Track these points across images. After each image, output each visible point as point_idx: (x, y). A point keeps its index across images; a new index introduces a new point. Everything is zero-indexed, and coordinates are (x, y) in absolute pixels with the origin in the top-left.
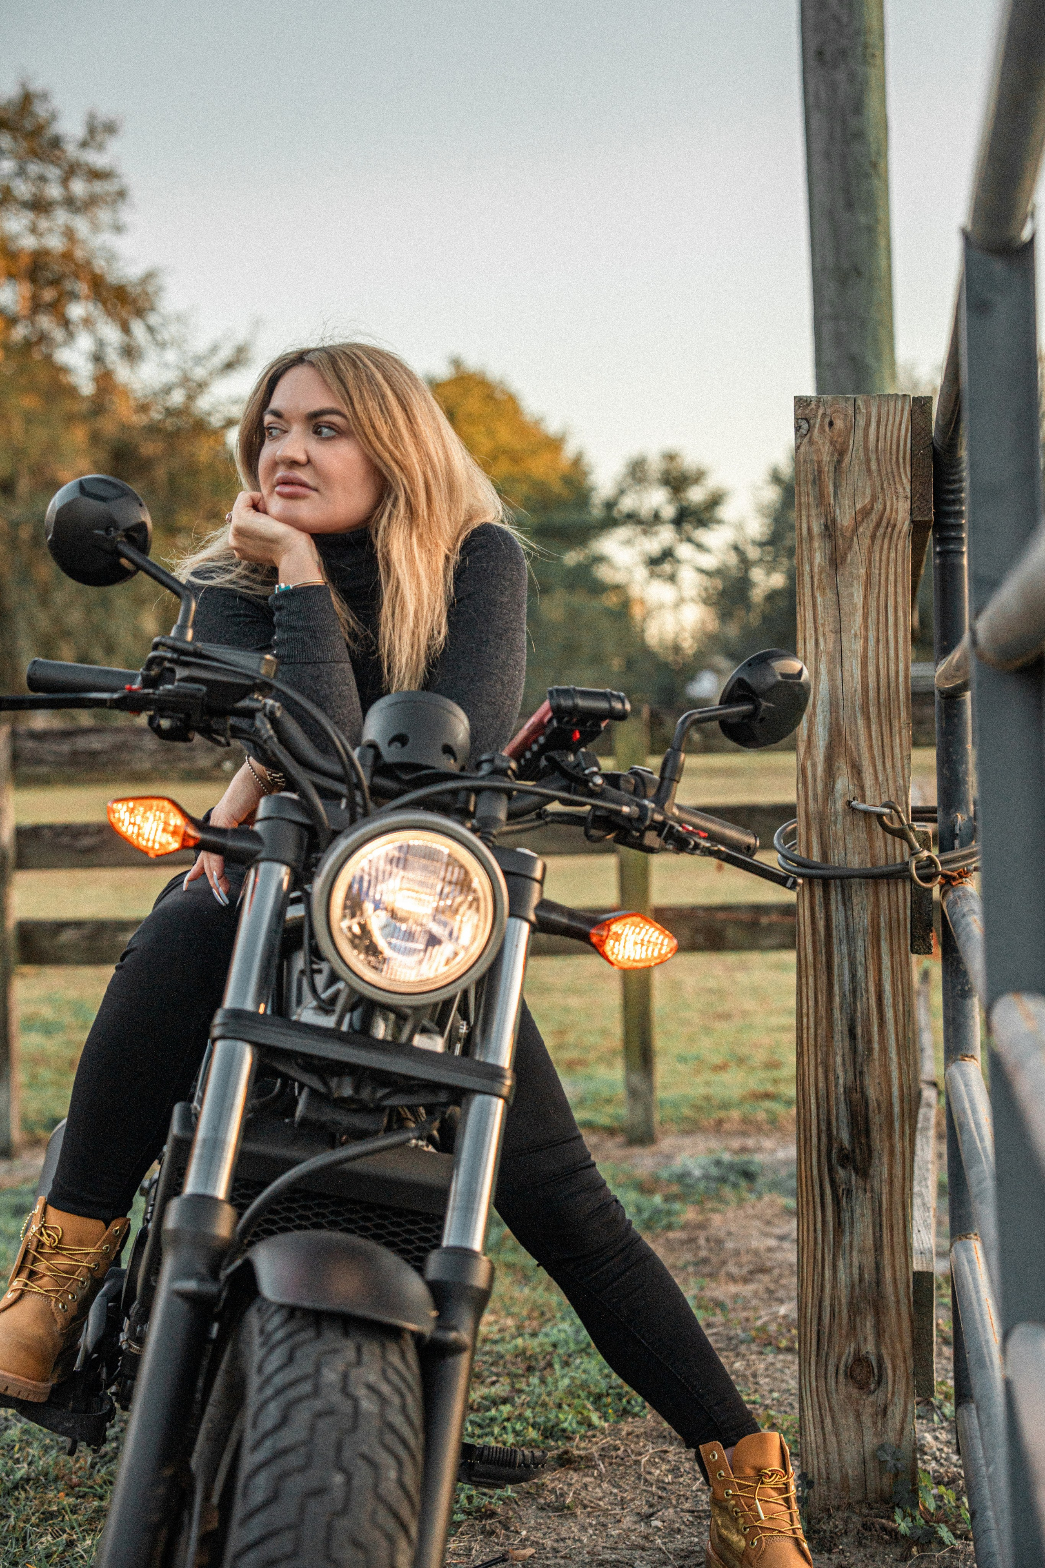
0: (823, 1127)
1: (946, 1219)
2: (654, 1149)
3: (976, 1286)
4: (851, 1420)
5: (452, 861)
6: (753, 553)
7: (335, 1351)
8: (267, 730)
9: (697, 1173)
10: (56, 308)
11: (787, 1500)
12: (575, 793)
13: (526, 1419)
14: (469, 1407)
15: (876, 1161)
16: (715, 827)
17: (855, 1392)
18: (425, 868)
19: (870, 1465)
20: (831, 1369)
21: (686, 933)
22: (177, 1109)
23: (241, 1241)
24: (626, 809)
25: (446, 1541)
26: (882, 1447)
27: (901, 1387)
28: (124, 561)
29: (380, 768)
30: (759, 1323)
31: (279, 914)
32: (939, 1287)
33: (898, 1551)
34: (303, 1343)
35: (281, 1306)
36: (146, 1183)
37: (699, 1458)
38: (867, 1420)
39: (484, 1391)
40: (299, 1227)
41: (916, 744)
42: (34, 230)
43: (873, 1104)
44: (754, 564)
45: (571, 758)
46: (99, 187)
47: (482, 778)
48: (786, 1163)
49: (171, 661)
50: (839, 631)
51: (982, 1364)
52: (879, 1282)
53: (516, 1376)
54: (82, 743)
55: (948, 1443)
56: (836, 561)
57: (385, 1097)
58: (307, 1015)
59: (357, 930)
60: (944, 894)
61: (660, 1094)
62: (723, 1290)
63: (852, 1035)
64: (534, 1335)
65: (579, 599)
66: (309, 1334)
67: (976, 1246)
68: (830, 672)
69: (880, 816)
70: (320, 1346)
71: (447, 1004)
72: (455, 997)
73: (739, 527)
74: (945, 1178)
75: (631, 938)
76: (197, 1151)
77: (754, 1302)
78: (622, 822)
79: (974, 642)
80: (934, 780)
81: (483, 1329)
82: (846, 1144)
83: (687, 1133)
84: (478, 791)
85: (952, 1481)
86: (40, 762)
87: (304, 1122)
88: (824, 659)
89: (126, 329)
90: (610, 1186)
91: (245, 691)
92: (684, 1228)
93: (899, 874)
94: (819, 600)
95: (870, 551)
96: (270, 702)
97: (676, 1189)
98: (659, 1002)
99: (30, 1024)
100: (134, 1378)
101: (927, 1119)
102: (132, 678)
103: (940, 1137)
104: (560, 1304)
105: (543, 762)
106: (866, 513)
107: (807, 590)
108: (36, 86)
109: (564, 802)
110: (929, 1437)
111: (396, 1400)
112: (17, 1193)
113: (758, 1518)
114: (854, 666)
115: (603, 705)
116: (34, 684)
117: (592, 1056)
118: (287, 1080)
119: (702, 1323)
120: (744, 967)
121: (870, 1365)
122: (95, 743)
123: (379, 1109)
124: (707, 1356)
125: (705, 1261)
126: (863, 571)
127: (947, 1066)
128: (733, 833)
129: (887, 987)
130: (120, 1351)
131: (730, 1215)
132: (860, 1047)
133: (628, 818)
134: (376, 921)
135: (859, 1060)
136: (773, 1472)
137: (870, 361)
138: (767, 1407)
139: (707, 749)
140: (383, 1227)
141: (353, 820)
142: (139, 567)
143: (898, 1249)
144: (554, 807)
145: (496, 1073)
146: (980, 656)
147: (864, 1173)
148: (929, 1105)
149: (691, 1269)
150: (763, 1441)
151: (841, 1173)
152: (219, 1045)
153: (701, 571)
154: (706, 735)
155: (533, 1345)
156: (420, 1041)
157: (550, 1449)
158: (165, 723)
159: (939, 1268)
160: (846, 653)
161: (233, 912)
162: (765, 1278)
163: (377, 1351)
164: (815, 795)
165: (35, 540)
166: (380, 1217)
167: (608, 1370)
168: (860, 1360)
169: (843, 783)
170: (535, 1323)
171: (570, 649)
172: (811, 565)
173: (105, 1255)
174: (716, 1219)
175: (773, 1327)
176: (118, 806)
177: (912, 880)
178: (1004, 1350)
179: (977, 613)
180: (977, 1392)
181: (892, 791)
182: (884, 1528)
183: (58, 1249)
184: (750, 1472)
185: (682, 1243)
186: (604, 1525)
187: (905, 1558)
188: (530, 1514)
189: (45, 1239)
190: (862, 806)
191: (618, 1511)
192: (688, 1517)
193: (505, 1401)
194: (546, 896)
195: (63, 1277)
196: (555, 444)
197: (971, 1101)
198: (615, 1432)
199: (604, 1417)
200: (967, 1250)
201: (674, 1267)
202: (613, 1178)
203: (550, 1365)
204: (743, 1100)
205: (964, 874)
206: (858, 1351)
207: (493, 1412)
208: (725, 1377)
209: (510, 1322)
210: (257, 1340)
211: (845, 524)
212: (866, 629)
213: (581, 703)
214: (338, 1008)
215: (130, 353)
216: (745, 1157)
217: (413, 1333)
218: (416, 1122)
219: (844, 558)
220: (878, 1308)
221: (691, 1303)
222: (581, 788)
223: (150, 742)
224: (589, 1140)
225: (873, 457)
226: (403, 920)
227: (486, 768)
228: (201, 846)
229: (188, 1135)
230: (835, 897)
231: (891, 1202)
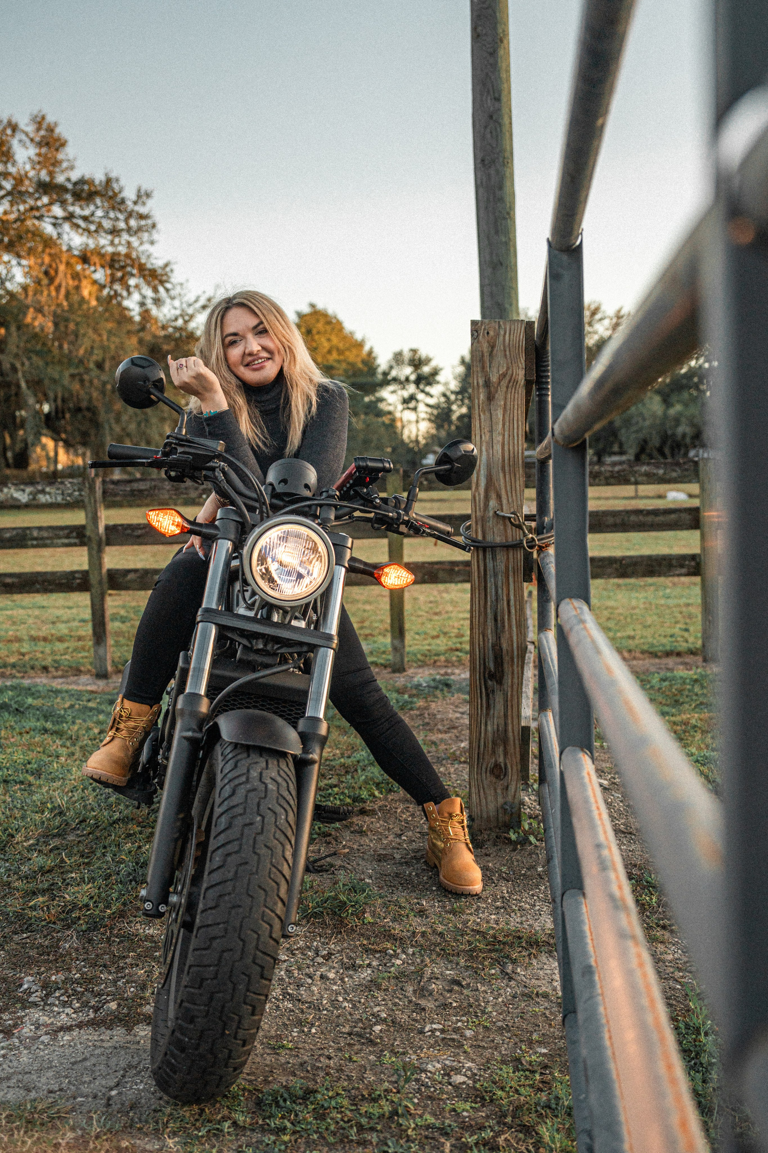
0: (482, 662)
1: (537, 703)
2: (406, 673)
3: (549, 732)
4: (492, 791)
5: (309, 539)
6: (453, 397)
7: (257, 763)
8: (221, 476)
9: (425, 685)
10: (122, 280)
11: (463, 827)
12: (367, 507)
13: (345, 794)
14: (318, 789)
15: (506, 677)
16: (433, 523)
17: (494, 780)
18: (296, 542)
19: (500, 811)
20: (484, 769)
21: (420, 575)
22: (182, 654)
23: (212, 714)
24: (391, 514)
25: (308, 847)
26: (505, 803)
27: (515, 777)
28: (152, 397)
29: (274, 495)
30: (452, 751)
31: (227, 564)
32: (533, 734)
33: (512, 847)
34: (241, 759)
35: (231, 743)
36: (169, 689)
37: (424, 810)
38: (499, 791)
39: (326, 782)
40: (239, 708)
41: (527, 486)
42: (112, 243)
43: (504, 651)
44: (453, 403)
45: (365, 490)
46: (143, 223)
47: (323, 500)
48: (465, 679)
49: (175, 444)
50: (491, 431)
51: (551, 766)
52: (506, 731)
53: (341, 775)
54: (135, 486)
55: (535, 801)
56: (490, 398)
57: (278, 649)
58: (241, 611)
59: (264, 571)
60: (539, 555)
61: (407, 649)
62: (435, 737)
63: (496, 620)
64: (349, 757)
65: (371, 418)
66: (245, 755)
67: (550, 715)
68: (487, 451)
69: (510, 518)
70: (249, 761)
71: (307, 605)
72: (310, 602)
73: (446, 384)
74: (537, 686)
75: (394, 575)
76: (191, 673)
77: (450, 742)
78: (390, 521)
79: (553, 435)
80: (535, 503)
81: (324, 754)
82: (492, 669)
83: (420, 667)
84: (321, 506)
85: (537, 817)
86: (116, 495)
87: (240, 660)
88: (484, 444)
89: (155, 290)
90: (384, 691)
91: (211, 458)
92: (418, 709)
93: (518, 546)
94: (482, 416)
95: (506, 392)
96: (222, 463)
97: (414, 692)
98: (408, 607)
99: (114, 618)
100: (165, 776)
101: (529, 658)
102: (157, 452)
103: (535, 667)
104: (361, 743)
105: (352, 492)
106: (504, 375)
107: (477, 412)
108: (113, 175)
109: (362, 511)
110: (527, 798)
111: (284, 784)
112: (109, 694)
113: (449, 834)
114: (498, 448)
115: (380, 465)
116: (111, 456)
117: (376, 632)
118: (232, 641)
119: (425, 751)
120: (447, 591)
121: (501, 768)
122: (142, 486)
123: (275, 654)
124: (428, 766)
125: (428, 724)
126: (502, 403)
127: (538, 634)
128: (441, 526)
129: (512, 598)
130: (159, 764)
131: (439, 703)
132: (499, 625)
133: (392, 518)
134: (273, 567)
135: (499, 631)
136: (457, 815)
137: (507, 306)
138: (454, 787)
139: (430, 489)
140: (278, 708)
141: (262, 519)
142: (159, 400)
143: (515, 717)
144: (357, 514)
145: (330, 637)
146: (556, 442)
147: (500, 682)
148: (531, 653)
149: (421, 727)
150: (453, 802)
151: (490, 683)
152: (200, 624)
153: (428, 405)
154: (430, 482)
155: (349, 762)
156: (294, 623)
157: (356, 807)
158: (173, 474)
159: (533, 725)
160: (495, 441)
161: (206, 564)
162: (455, 731)
163: (276, 763)
164: (480, 509)
165: (113, 391)
166: (276, 703)
167: (382, 772)
168: (497, 765)
169: (493, 503)
170: (349, 752)
171: (366, 442)
172: (479, 399)
173: (151, 721)
174: (433, 705)
175: (458, 753)
176: (151, 513)
177: (524, 548)
178: (560, 759)
179: (554, 422)
180: (548, 778)
181: (515, 507)
182: (505, 838)
183: (129, 718)
184: (446, 815)
185: (417, 716)
186: (381, 839)
187: (514, 850)
188: (347, 835)
189: (123, 713)
190: (502, 514)
191: (387, 832)
192: (418, 835)
193: (335, 786)
194: (353, 555)
195: (131, 731)
196: (360, 345)
197: (549, 649)
198: (386, 799)
199: (381, 793)
200: (546, 716)
201: (413, 727)
202: (386, 687)
203: (356, 770)
204: (446, 652)
205: (547, 546)
206: (496, 761)
207: (330, 791)
208: (436, 774)
209: (338, 752)
210: (220, 758)
211: (494, 380)
212: (504, 431)
213: (370, 464)
214: (256, 608)
215: (157, 302)
216: (447, 677)
217: (292, 754)
218: (293, 660)
219: (494, 397)
220: (505, 741)
221: (420, 742)
222: (370, 505)
223: (168, 485)
224: (374, 670)
225: (508, 349)
226: (286, 566)
227: (325, 494)
228: (191, 532)
229: (186, 666)
230: (489, 556)
231: (512, 695)
